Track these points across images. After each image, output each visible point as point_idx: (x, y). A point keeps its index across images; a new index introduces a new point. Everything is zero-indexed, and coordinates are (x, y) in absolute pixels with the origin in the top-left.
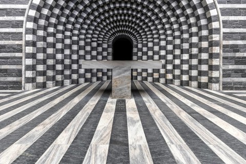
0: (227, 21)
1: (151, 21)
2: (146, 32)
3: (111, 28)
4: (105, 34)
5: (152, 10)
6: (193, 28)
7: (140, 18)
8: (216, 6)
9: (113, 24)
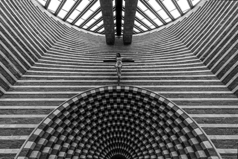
0: (215, 140)
1: (144, 139)
2: (142, 152)
3: (107, 146)
4: (100, 154)
5: (144, 128)
6: (187, 148)
7: (134, 136)
8: (196, 125)
9: (109, 142)
